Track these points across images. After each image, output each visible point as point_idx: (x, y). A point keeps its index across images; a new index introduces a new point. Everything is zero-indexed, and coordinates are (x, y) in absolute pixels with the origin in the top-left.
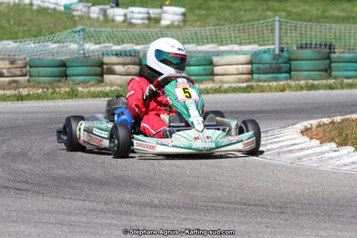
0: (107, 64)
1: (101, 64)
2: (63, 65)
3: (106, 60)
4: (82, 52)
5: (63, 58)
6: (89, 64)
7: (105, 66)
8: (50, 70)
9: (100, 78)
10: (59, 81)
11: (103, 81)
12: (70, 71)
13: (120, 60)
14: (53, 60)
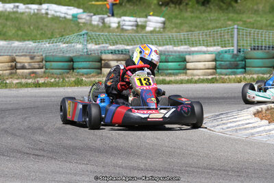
0: (104, 60)
1: (100, 60)
2: (71, 60)
3: (104, 57)
4: (85, 50)
5: (71, 55)
6: (91, 60)
7: (103, 62)
8: (61, 64)
9: (99, 71)
10: (68, 73)
11: (101, 73)
12: (76, 65)
13: (115, 57)
14: (63, 57)
